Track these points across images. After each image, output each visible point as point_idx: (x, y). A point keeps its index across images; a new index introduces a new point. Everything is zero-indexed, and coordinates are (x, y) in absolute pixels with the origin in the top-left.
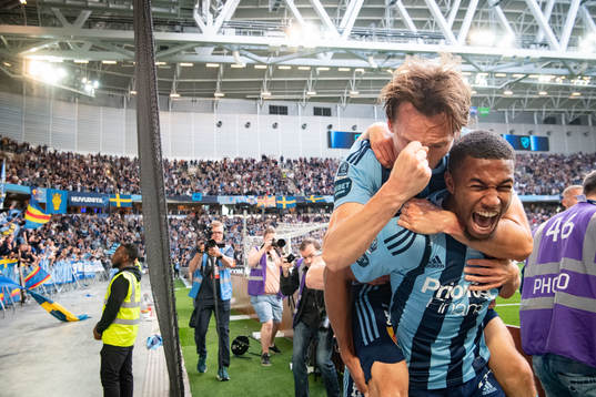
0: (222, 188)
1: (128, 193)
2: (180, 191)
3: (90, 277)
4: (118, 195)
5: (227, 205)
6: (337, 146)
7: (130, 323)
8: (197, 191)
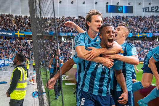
0: (62, 29)
1: (22, 31)
2: (44, 30)
3: (7, 65)
4: (18, 32)
5: (64, 37)
6: (110, 12)
7: (23, 89)
8: (51, 30)
